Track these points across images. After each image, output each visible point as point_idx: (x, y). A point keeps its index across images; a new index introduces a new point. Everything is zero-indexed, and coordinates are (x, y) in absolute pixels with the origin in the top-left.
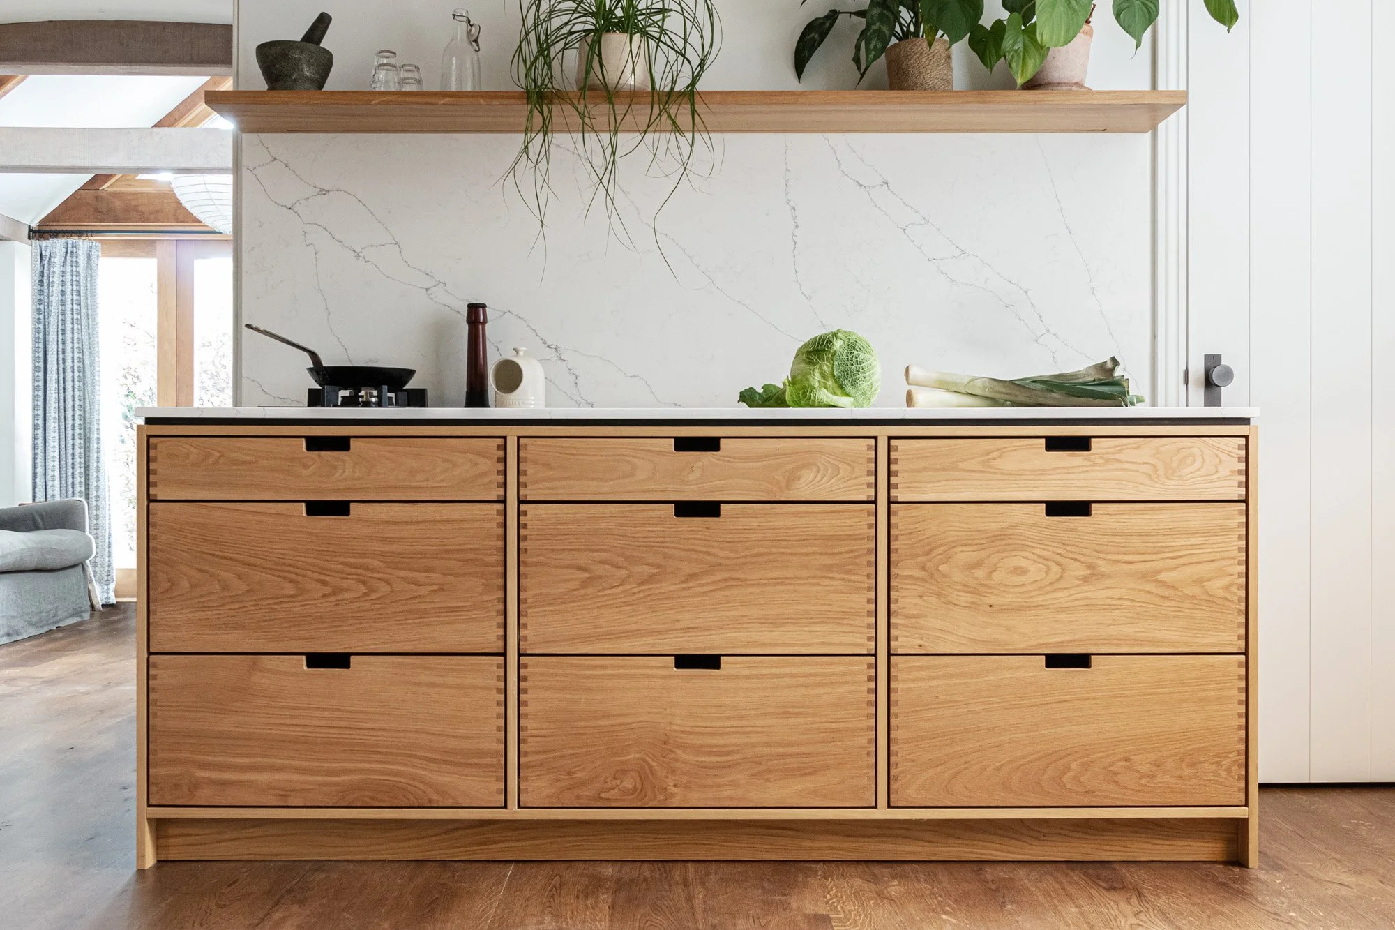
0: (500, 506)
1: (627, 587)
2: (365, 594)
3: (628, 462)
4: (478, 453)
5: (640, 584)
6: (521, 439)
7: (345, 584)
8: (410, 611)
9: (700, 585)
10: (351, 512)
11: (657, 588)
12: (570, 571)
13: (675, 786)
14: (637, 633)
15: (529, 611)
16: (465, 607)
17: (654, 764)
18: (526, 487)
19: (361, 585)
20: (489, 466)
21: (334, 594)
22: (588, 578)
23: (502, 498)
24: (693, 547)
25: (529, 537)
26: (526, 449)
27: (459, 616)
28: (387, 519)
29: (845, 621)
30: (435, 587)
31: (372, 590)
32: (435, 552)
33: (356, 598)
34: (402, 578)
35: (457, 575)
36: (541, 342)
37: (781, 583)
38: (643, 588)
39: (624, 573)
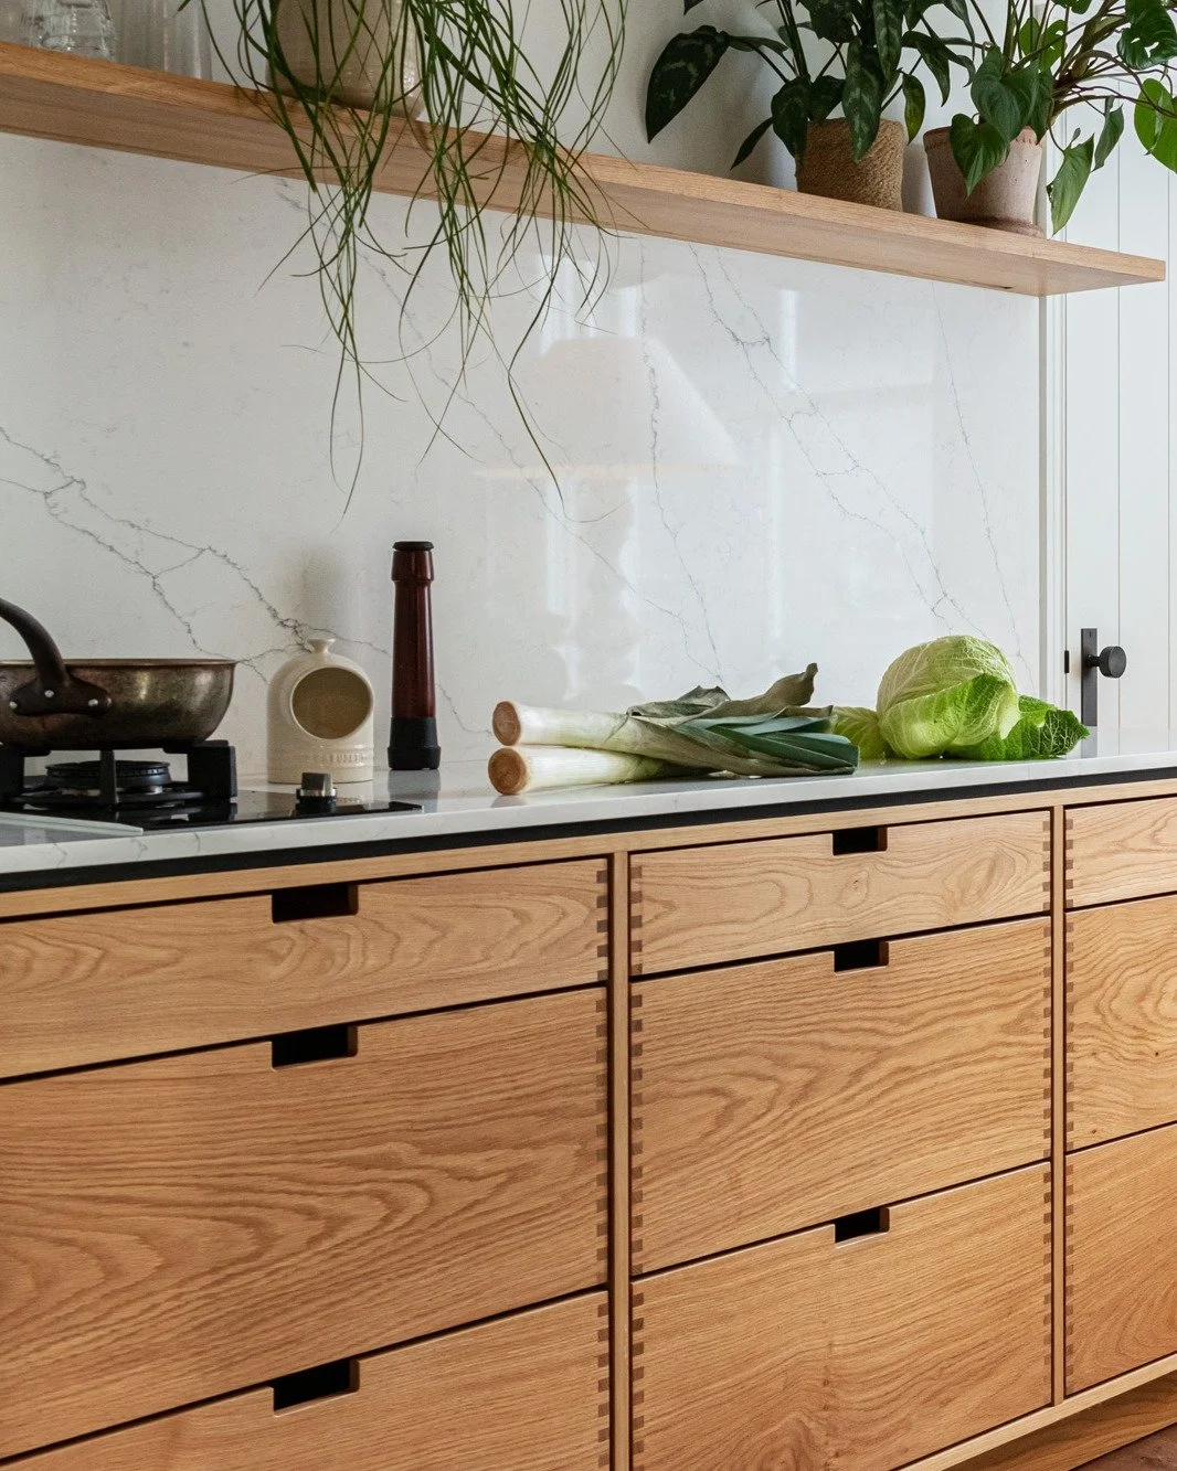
0: (600, 993)
1: (776, 1112)
2: (386, 1220)
3: (776, 883)
4: (565, 892)
5: (793, 1103)
6: (633, 857)
7: (347, 1207)
8: (462, 1236)
9: (865, 1089)
10: (361, 1046)
11: (813, 1106)
12: (706, 1099)
13: (837, 1455)
14: (790, 1194)
15: (644, 1189)
16: (549, 1205)
17: (812, 1425)
18: (641, 950)
19: (378, 1203)
20: (582, 916)
21: (329, 1233)
22: (726, 1108)
23: (605, 977)
24: (857, 1024)
25: (644, 1047)
26: (641, 876)
27: (539, 1226)
28: (421, 1050)
29: (1023, 1112)
30: (501, 1178)
31: (395, 1208)
32: (504, 1103)
33: (368, 1233)
34: (447, 1171)
35: (535, 1145)
36: (268, 614)
37: (957, 1066)
38: (796, 1110)
39: (771, 1087)
